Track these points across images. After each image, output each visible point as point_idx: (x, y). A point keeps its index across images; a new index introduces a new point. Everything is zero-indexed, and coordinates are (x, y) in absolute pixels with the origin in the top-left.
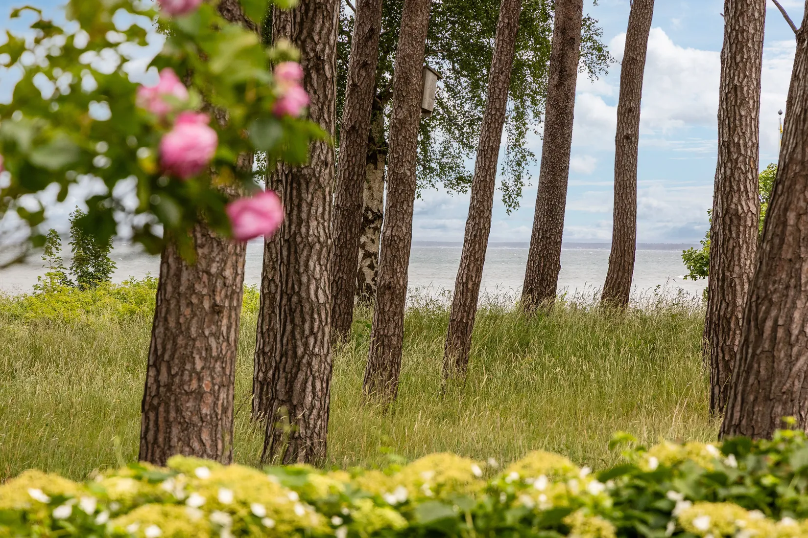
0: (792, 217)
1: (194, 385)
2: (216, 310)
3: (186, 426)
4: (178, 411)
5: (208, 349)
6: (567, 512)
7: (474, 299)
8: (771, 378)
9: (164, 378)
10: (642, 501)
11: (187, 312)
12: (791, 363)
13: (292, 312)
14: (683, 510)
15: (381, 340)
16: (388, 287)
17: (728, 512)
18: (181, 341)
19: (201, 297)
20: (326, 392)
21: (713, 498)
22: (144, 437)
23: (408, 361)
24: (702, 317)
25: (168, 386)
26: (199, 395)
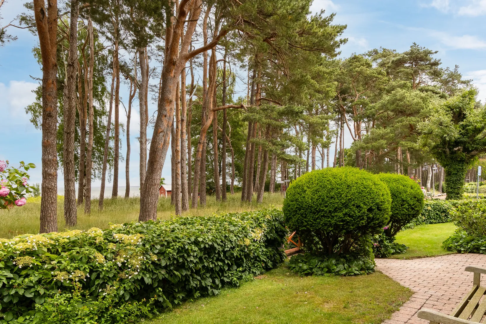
0: (148, 185)
1: (49, 215)
2: (52, 203)
3: (48, 222)
4: (47, 219)
5: (51, 209)
6: (96, 237)
7: (103, 197)
8: (146, 209)
9: (44, 214)
10: (109, 234)
11: (47, 203)
12: (149, 206)
13: (69, 201)
14: (114, 235)
15: (87, 205)
16: (88, 196)
17: (121, 235)
18: (46, 208)
19: (49, 201)
20: (76, 214)
21: (119, 233)
22: (41, 224)
23: (92, 207)
24: (140, 198)
25: (45, 215)
26: (50, 217)
